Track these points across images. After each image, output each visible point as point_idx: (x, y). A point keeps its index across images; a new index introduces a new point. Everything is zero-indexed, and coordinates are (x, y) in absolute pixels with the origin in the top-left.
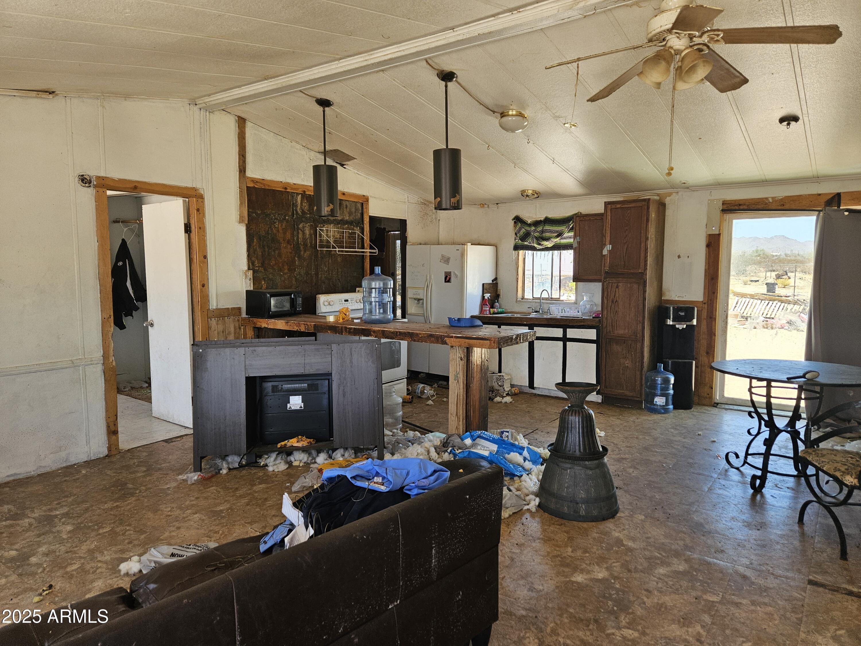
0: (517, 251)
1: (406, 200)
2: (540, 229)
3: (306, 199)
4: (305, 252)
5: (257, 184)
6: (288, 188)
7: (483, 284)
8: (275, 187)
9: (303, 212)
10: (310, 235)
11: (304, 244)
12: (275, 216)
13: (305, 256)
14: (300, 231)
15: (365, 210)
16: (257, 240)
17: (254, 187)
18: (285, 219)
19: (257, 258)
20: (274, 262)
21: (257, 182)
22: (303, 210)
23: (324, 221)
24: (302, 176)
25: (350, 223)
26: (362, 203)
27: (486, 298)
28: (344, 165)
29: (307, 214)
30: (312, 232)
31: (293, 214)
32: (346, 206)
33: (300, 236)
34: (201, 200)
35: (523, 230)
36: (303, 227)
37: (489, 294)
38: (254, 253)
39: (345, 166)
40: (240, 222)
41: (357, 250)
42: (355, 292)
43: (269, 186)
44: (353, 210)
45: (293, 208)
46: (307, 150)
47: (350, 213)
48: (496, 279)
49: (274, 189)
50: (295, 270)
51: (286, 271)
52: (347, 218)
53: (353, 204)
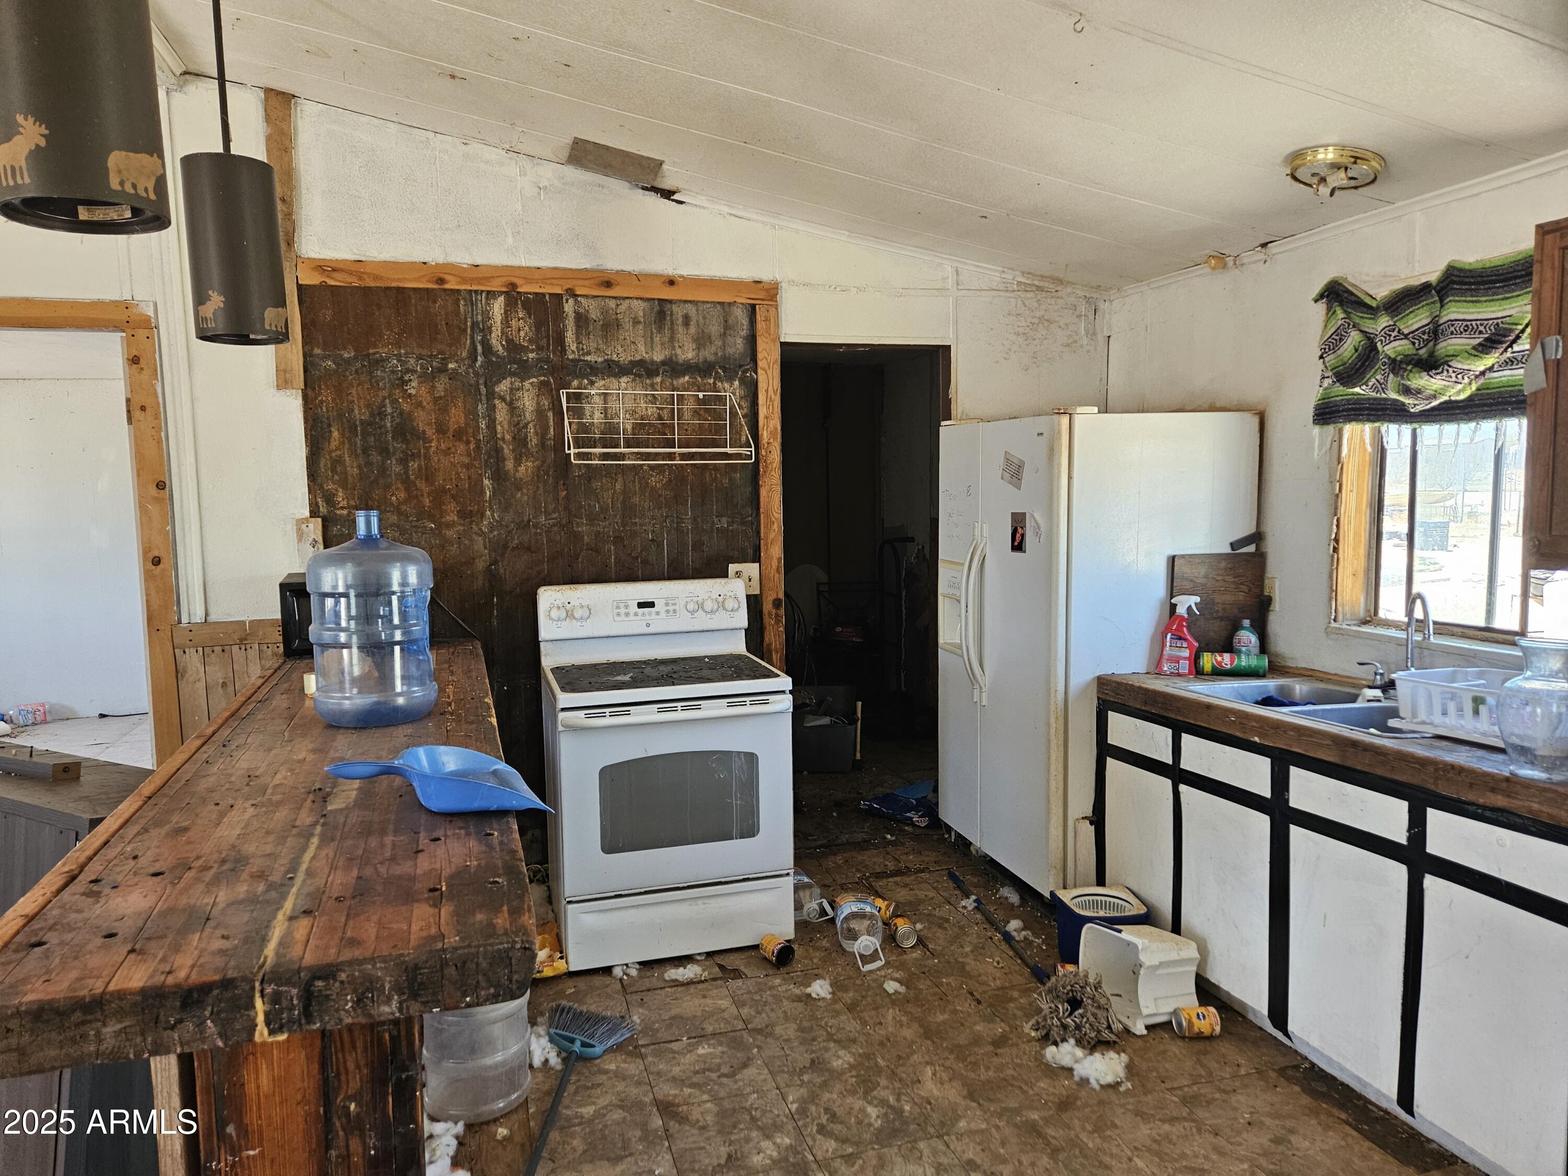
0: (1330, 429)
1: (950, 282)
2: (1418, 319)
3: (524, 307)
4: (518, 461)
5: (335, 275)
6: (447, 277)
7: (1172, 560)
8: (399, 280)
9: (512, 346)
10: (540, 413)
11: (514, 438)
12: (403, 363)
13: (518, 475)
14: (497, 402)
15: (760, 326)
16: (342, 435)
17: (323, 286)
18: (443, 370)
19: (343, 484)
20: (402, 495)
21: (334, 270)
22: (510, 341)
23: (591, 367)
24: (510, 240)
25: (703, 369)
26: (753, 307)
27: (1181, 610)
28: (674, 193)
29: (525, 350)
30: (546, 403)
31: (473, 356)
32: (687, 320)
33: (502, 414)
34: (146, 333)
35: (1354, 338)
36: (512, 390)
37: (1198, 599)
38: (334, 470)
39: (676, 197)
40: (279, 387)
41: (729, 450)
42: (725, 575)
43: (376, 277)
44: (715, 329)
45: (472, 338)
46: (527, 163)
47: (701, 341)
48: (1257, 537)
49: (394, 285)
50: (483, 515)
51: (452, 517)
52: (690, 355)
53: (716, 312)
